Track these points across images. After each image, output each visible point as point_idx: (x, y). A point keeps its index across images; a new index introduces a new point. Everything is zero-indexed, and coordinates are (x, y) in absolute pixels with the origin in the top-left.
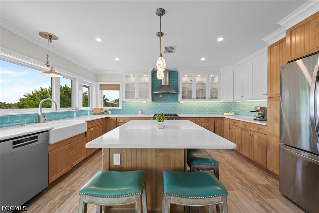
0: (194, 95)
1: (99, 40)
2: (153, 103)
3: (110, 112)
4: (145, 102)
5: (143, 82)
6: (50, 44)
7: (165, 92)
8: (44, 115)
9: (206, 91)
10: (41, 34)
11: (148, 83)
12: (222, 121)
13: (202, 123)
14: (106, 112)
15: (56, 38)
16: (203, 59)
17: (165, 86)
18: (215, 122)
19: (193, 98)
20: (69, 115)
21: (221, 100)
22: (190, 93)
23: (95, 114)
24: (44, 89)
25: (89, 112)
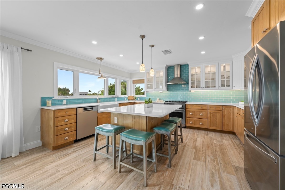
0: (203, 84)
1: (121, 56)
2: (168, 92)
3: (139, 99)
4: (162, 92)
5: (159, 76)
6: (101, 62)
7: (176, 83)
8: (99, 99)
9: (216, 80)
10: (97, 58)
11: (163, 77)
12: (231, 109)
13: (208, 110)
14: (135, 98)
15: (103, 59)
16: (203, 53)
17: (178, 78)
18: (223, 110)
19: (202, 87)
20: (113, 100)
21: (233, 89)
22: (199, 83)
23: (129, 100)
24: (112, 84)
25: (125, 98)
